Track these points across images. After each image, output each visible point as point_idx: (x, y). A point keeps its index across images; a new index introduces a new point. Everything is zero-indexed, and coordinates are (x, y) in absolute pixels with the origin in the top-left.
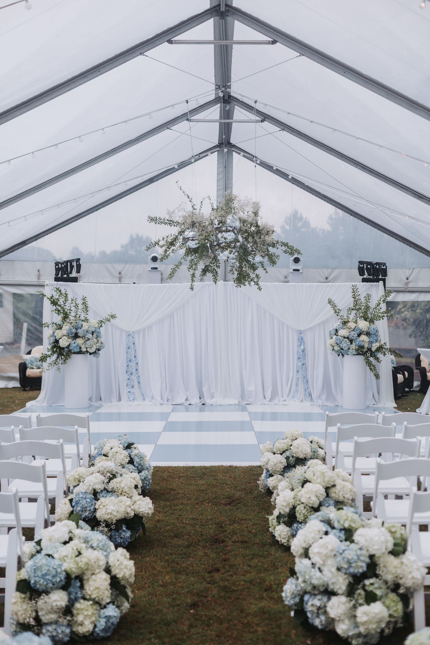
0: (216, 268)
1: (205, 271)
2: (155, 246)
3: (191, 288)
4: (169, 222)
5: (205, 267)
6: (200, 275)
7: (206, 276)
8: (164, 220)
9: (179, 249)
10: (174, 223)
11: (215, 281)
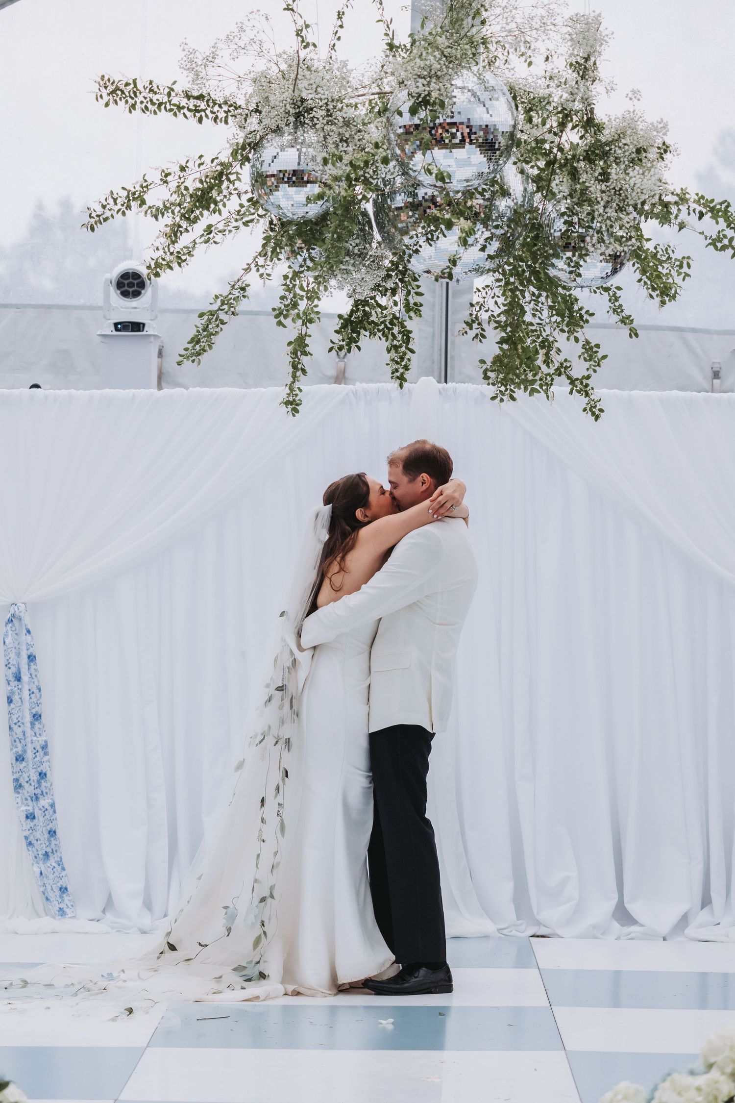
0: (404, 316)
1: (353, 326)
2: (129, 207)
3: (287, 403)
4: (192, 103)
5: (352, 307)
6: (333, 345)
7: (359, 348)
8: (169, 95)
9: (235, 224)
10: (216, 108)
11: (398, 374)
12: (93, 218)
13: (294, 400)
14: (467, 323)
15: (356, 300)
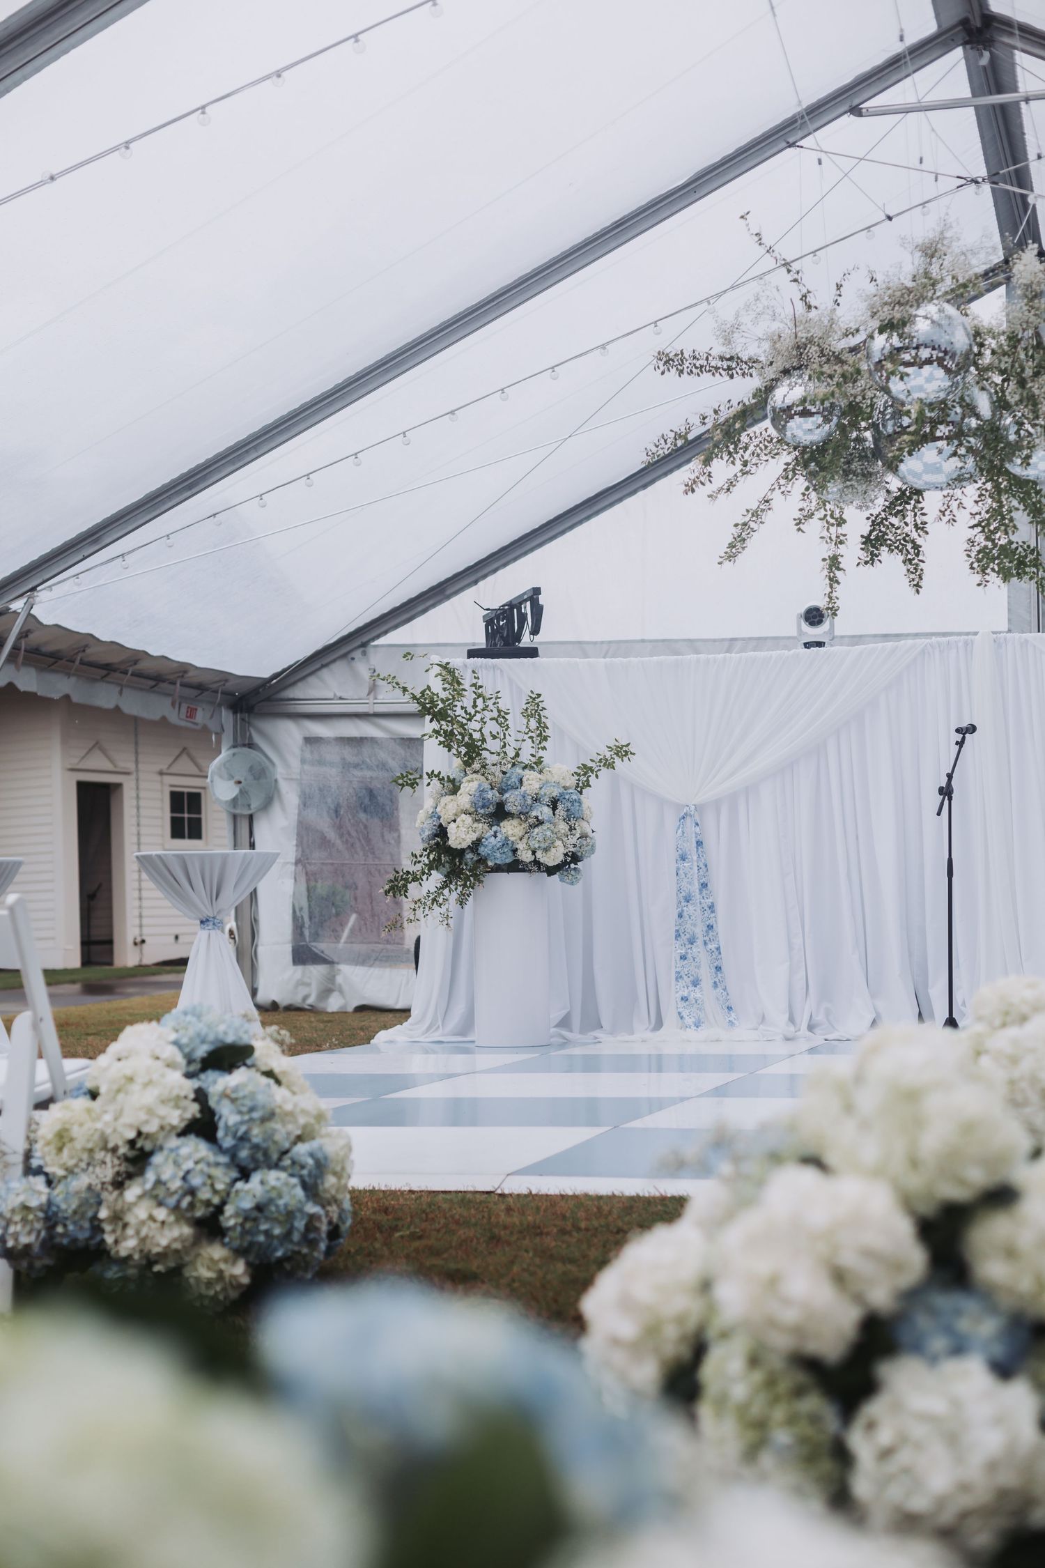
0: (914, 535)
1: (873, 543)
4: (725, 364)
5: (870, 527)
6: (860, 560)
7: (880, 561)
8: (707, 359)
9: (765, 458)
10: (743, 366)
11: (915, 583)
12: (650, 455)
13: (833, 607)
14: (941, 511)
15: (873, 521)
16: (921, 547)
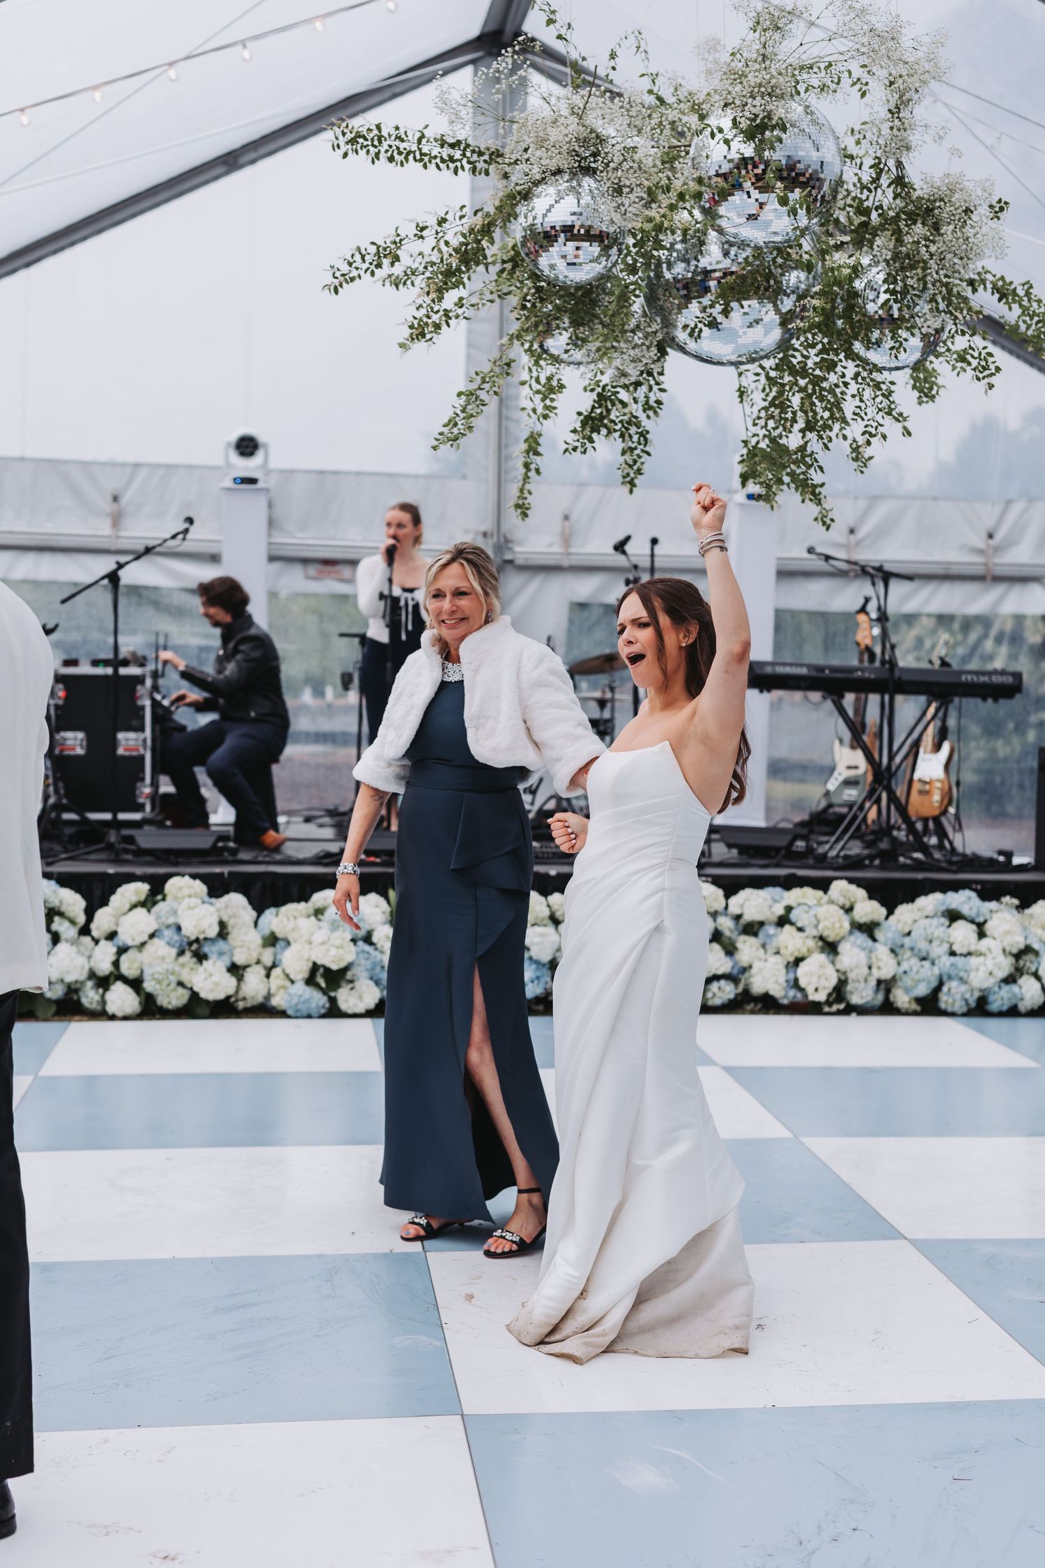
0: (642, 416)
1: (591, 425)
2: (379, 266)
3: (517, 506)
4: (445, 152)
5: (592, 403)
6: (566, 446)
7: (593, 448)
8: (420, 141)
9: (491, 297)
10: (475, 157)
11: (628, 479)
12: (337, 278)
13: (523, 505)
15: (599, 395)
16: (648, 432)
